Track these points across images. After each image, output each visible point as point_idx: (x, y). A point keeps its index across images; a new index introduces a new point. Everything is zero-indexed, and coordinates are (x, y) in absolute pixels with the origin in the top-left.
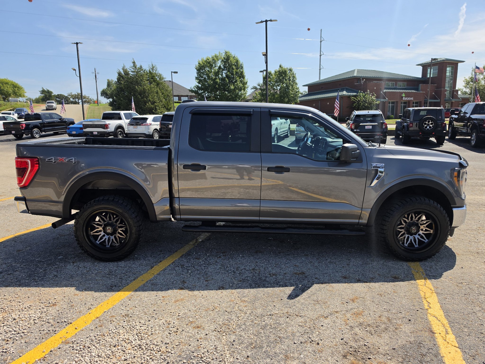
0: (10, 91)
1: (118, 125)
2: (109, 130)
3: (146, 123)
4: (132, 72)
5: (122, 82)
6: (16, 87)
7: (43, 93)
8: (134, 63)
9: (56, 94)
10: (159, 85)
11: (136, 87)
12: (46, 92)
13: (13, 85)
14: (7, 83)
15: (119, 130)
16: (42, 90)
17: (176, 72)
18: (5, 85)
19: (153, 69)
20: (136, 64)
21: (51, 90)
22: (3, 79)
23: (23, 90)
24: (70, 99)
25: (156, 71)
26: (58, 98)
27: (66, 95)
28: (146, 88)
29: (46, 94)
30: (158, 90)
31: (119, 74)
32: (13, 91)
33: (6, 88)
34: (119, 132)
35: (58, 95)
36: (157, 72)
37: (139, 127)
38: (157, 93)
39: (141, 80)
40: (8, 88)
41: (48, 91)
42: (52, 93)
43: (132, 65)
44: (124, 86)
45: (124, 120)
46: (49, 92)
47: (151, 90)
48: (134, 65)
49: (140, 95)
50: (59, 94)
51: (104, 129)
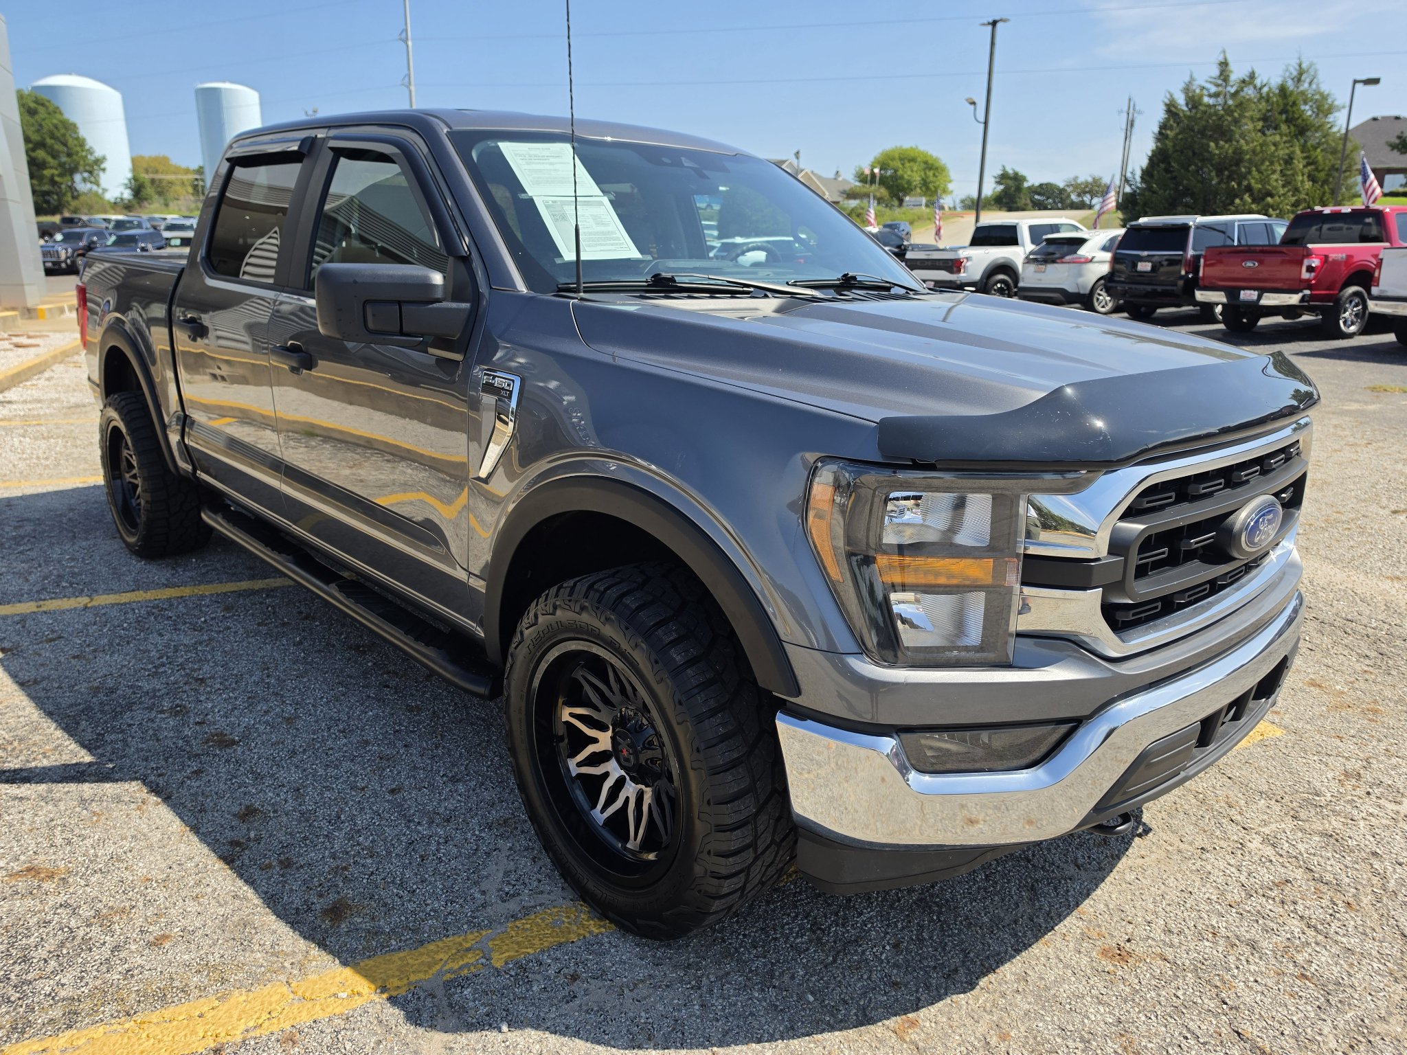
0: (917, 178)
1: (1002, 261)
2: (963, 276)
3: (1075, 256)
4: (1210, 96)
5: (1169, 132)
6: (930, 169)
7: (1003, 181)
8: (1224, 65)
9: (1037, 184)
10: (1309, 134)
11: (1212, 144)
12: (1010, 178)
13: (926, 163)
14: (913, 160)
15: (1001, 277)
16: (1000, 172)
17: (1375, 81)
18: (907, 165)
19: (1298, 80)
20: (1232, 66)
21: (1022, 172)
22: (907, 150)
23: (946, 176)
24: (1069, 196)
25: (1310, 83)
26: (1039, 194)
27: (1061, 185)
28: (1245, 148)
29: (1010, 183)
30: (1293, 152)
31: (1171, 109)
32: (923, 179)
33: (909, 173)
34: (996, 284)
35: (1041, 185)
36: (1314, 86)
37: (1050, 267)
38: (1289, 161)
39: (1236, 121)
40: (912, 171)
41: (1016, 174)
42: (1024, 179)
43: (1215, 71)
44: (1174, 146)
45: (1023, 246)
46: (1017, 179)
47: (1262, 151)
48: (1222, 72)
49: (1219, 172)
50: (1044, 181)
51: (951, 272)
